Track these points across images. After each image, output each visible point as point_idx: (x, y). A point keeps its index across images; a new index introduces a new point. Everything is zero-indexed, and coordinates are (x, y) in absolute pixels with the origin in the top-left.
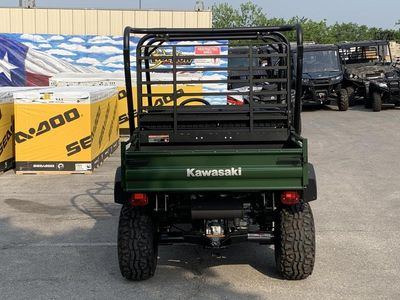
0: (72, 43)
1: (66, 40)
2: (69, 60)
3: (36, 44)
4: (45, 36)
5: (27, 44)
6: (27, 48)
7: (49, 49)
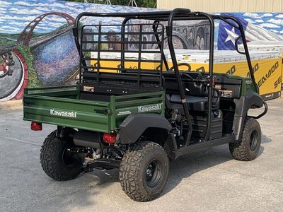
0: (278, 19)
1: (274, 16)
2: (275, 31)
3: (253, 19)
4: (260, 14)
5: (247, 20)
6: (247, 23)
7: (261, 23)
